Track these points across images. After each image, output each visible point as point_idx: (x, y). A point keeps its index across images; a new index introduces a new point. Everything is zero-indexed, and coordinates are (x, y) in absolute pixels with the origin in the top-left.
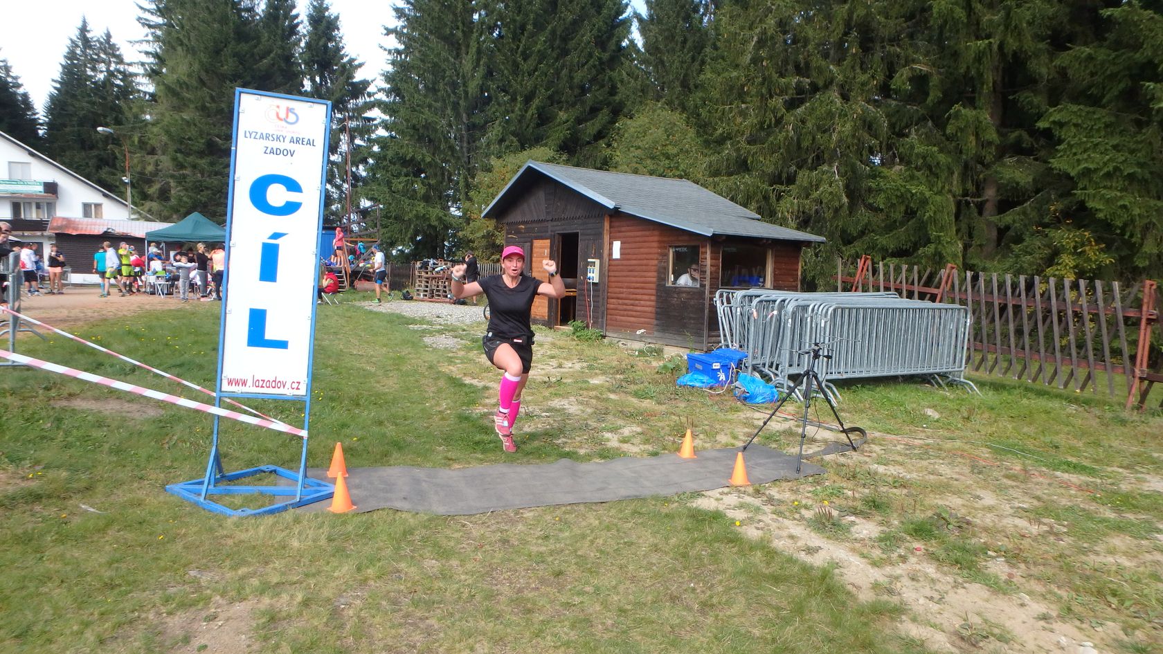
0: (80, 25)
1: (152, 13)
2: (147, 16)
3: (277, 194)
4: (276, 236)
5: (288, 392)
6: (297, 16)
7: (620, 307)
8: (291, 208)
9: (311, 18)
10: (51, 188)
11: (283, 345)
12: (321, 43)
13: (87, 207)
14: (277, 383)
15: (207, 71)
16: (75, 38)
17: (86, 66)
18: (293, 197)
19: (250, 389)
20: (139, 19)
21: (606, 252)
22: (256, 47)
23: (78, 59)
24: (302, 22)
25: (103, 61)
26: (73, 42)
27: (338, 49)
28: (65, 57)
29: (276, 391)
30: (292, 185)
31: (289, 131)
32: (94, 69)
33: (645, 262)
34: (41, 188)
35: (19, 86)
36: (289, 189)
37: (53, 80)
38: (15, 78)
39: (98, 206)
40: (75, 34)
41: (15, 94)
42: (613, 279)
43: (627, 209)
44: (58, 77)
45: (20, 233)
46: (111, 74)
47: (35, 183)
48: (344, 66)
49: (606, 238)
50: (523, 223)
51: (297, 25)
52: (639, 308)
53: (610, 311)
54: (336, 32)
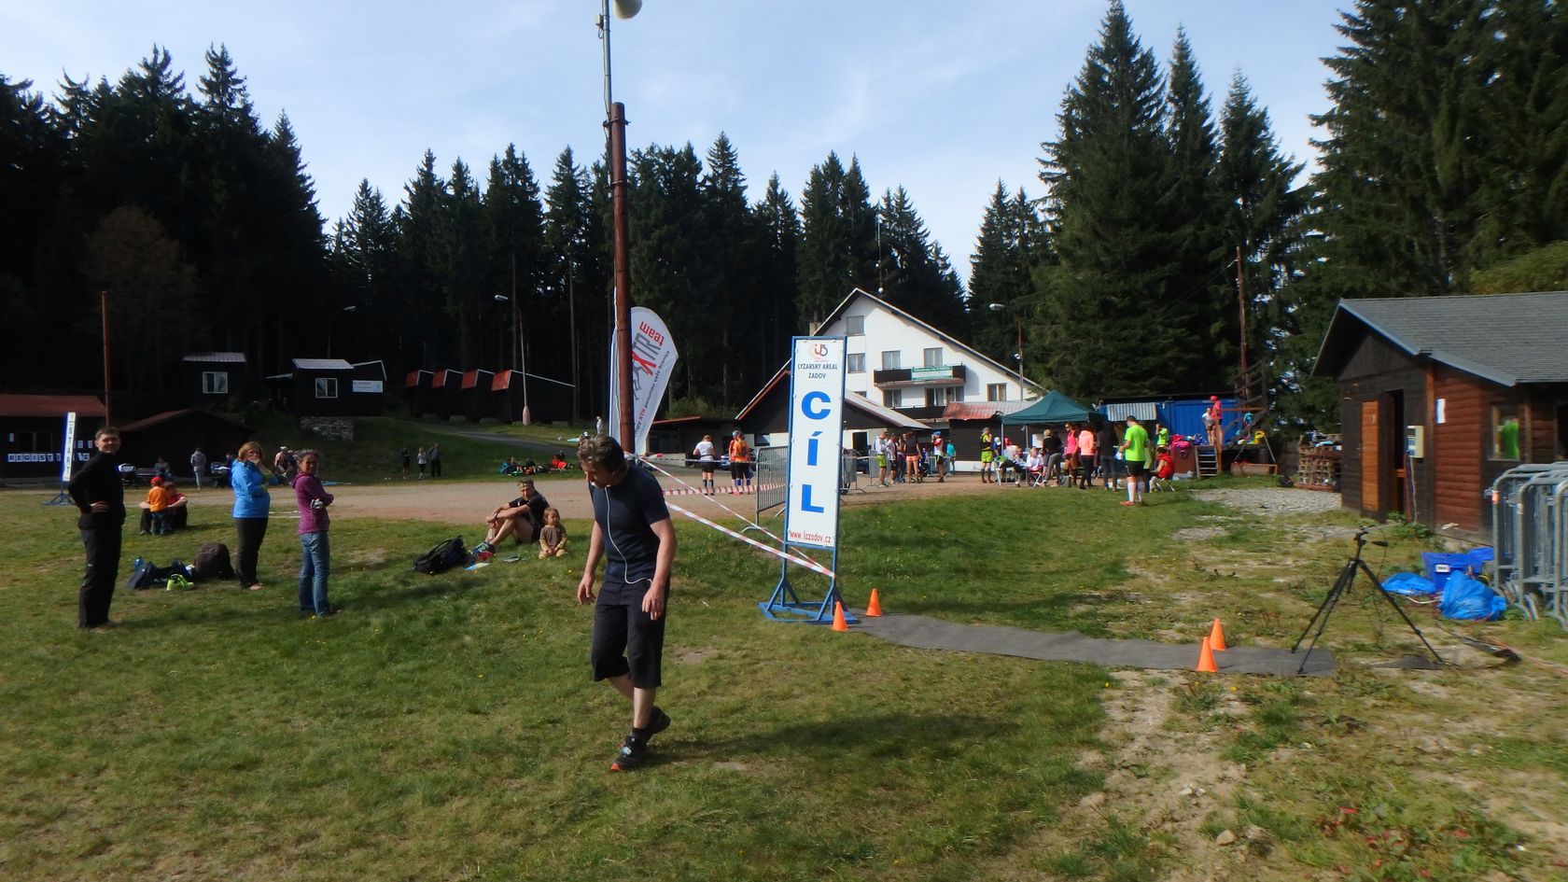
0: (995, 191)
1: (1055, 165)
2: (1051, 170)
3: (817, 406)
4: (817, 434)
5: (823, 544)
6: (1211, 126)
7: (1449, 492)
8: (825, 413)
9: (1228, 123)
10: (960, 372)
11: (820, 510)
12: (1241, 153)
13: (991, 388)
14: (817, 537)
15: (1100, 221)
16: (991, 207)
17: (1002, 235)
18: (826, 406)
19: (802, 540)
20: (1042, 174)
21: (1430, 415)
22: (1156, 179)
23: (995, 229)
24: (1217, 133)
25: (1018, 226)
26: (988, 209)
27: (1267, 154)
28: (983, 229)
29: (817, 543)
30: (825, 398)
31: (822, 361)
32: (1010, 236)
33: (1467, 427)
34: (950, 373)
35: (946, 266)
36: (823, 401)
37: (972, 256)
38: (944, 259)
39: (1003, 386)
40: (989, 202)
41: (941, 276)
42: (1440, 452)
43: (1439, 356)
44: (975, 252)
45: (932, 420)
46: (1024, 239)
47: (946, 368)
48: (1273, 175)
49: (1430, 395)
50: (1357, 379)
51: (1212, 137)
52: (1464, 493)
53: (1440, 499)
54: (1263, 133)
